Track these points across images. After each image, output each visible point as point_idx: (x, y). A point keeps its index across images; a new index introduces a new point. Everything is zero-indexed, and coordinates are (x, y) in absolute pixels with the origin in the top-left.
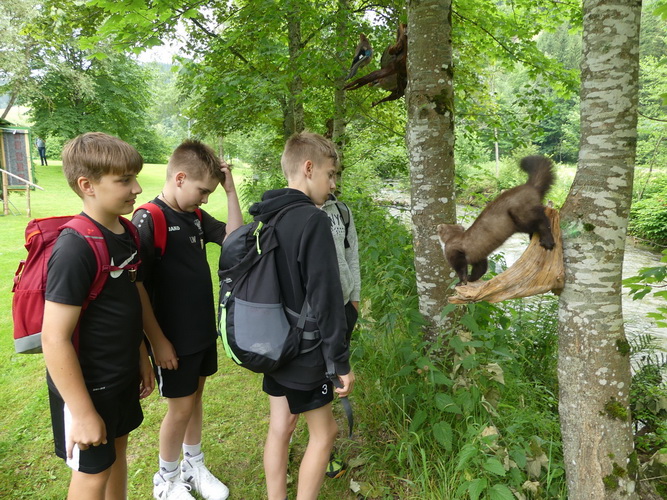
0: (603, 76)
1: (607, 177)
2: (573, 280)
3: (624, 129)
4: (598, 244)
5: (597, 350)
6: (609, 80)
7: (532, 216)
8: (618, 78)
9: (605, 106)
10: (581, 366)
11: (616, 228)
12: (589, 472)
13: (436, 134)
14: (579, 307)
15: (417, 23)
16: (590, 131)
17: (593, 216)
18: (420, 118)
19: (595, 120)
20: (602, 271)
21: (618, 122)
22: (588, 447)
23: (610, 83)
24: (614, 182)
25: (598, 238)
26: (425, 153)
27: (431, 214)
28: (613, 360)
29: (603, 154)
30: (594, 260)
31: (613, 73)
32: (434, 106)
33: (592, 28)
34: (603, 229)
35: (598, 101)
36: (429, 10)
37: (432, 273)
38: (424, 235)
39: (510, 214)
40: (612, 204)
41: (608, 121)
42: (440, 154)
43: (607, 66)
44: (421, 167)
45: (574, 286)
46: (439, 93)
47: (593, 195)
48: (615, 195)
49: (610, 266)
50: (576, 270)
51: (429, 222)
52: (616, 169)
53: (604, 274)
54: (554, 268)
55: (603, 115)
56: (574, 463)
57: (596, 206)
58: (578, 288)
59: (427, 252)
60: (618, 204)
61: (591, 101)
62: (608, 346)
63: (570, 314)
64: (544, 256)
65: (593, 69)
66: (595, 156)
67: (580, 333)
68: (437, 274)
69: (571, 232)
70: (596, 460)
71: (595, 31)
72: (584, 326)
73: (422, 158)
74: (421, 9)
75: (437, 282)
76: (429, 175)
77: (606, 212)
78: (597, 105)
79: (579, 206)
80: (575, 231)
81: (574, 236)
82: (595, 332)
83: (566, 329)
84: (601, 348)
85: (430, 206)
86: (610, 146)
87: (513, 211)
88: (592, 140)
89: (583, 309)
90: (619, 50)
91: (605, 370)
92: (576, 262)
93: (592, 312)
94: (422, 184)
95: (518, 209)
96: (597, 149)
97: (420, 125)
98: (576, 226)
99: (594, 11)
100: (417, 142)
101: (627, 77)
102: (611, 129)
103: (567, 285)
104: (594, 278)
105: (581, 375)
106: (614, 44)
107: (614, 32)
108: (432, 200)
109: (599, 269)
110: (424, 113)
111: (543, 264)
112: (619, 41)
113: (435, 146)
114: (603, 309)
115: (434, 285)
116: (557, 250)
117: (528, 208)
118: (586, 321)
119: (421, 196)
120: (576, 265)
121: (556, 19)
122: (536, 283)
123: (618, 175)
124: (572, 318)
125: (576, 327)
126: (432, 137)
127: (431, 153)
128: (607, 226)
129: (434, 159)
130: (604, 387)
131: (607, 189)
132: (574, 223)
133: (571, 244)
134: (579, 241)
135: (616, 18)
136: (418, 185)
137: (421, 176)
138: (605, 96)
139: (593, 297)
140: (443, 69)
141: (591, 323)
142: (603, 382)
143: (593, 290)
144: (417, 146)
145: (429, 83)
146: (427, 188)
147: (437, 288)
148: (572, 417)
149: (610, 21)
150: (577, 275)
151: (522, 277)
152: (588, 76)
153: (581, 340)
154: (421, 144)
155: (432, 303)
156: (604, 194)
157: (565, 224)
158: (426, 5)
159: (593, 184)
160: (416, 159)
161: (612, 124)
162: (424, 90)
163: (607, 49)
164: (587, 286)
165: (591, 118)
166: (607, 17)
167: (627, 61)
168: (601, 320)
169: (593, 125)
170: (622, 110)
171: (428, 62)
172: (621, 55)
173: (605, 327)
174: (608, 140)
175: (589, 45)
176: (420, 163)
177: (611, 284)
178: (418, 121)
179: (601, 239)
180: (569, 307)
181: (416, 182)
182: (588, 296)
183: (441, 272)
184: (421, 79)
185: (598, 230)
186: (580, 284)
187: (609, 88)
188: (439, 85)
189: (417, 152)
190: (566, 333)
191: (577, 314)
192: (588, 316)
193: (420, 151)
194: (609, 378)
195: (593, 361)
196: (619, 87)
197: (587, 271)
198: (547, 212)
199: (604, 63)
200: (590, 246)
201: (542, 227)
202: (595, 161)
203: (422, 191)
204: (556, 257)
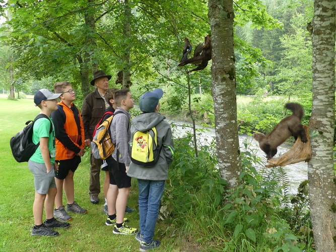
0: (323, 72)
1: (326, 112)
2: (315, 155)
3: (331, 93)
4: (325, 139)
5: (327, 184)
6: (326, 74)
7: (299, 129)
8: (329, 73)
9: (324, 84)
10: (321, 191)
11: (331, 133)
12: (327, 236)
13: (229, 90)
14: (318, 166)
15: (218, 36)
16: (318, 94)
17: (322, 128)
18: (222, 82)
19: (321, 89)
20: (327, 150)
21: (329, 90)
22: (326, 225)
23: (326, 75)
24: (329, 114)
25: (324, 137)
26: (224, 99)
27: (228, 128)
28: (333, 187)
29: (324, 103)
30: (323, 146)
31: (327, 71)
32: (228, 76)
33: (318, 53)
34: (326, 133)
35: (321, 82)
36: (225, 30)
37: (228, 158)
38: (224, 139)
39: (289, 129)
40: (329, 123)
41: (326, 90)
42: (231, 99)
43: (325, 69)
44: (223, 105)
45: (316, 157)
46: (230, 70)
47: (321, 120)
48: (330, 120)
49: (329, 148)
50: (316, 151)
51: (227, 132)
52: (329, 109)
53: (328, 152)
54: (307, 150)
55: (324, 88)
56: (320, 234)
57: (323, 124)
58: (317, 158)
59: (226, 148)
60: (331, 123)
61: (318, 82)
62: (331, 181)
63: (315, 169)
64: (303, 145)
65: (319, 69)
66: (321, 104)
67: (319, 177)
68: (231, 158)
69: (313, 135)
70: (329, 231)
71: (319, 54)
72: (321, 174)
73: (223, 101)
74: (221, 29)
75: (231, 163)
76: (226, 110)
77: (327, 126)
78: (321, 83)
79: (316, 124)
80: (315, 134)
81: (315, 137)
82: (325, 176)
83: (313, 176)
84: (328, 183)
85: (227, 125)
86: (327, 100)
87: (291, 128)
88: (319, 97)
89: (320, 167)
90: (329, 63)
91: (330, 192)
92: (316, 147)
93: (324, 168)
94: (223, 114)
95: (292, 127)
96: (322, 101)
97: (222, 85)
98: (316, 132)
99: (318, 47)
100: (220, 93)
101: (332, 73)
102: (327, 93)
103: (313, 157)
104: (324, 154)
105: (321, 195)
106: (327, 60)
107: (327, 56)
108: (228, 122)
109: (325, 150)
110: (224, 79)
111: (303, 149)
112: (329, 59)
113: (229, 95)
114: (328, 166)
115: (229, 164)
116: (308, 143)
117: (297, 125)
118: (322, 172)
119: (222, 120)
120: (316, 149)
121: (244, 19)
122: (300, 157)
123: (330, 112)
124: (315, 171)
125: (317, 174)
126: (227, 91)
127: (227, 98)
128: (328, 132)
129: (229, 102)
130: (330, 199)
131: (327, 117)
132: (314, 131)
133: (313, 140)
134: (317, 138)
135: (327, 50)
136: (220, 115)
137: (222, 110)
138: (324, 80)
139: (324, 161)
140: (232, 58)
141: (324, 172)
142: (330, 197)
143: (324, 159)
144: (220, 95)
145: (225, 65)
146: (225, 116)
147: (231, 166)
148: (318, 214)
149: (325, 51)
150: (317, 153)
151: (294, 155)
152: (317, 72)
153: (320, 180)
154: (222, 94)
155: (228, 174)
156: (326, 119)
157: (310, 132)
158: (223, 28)
159: (321, 115)
160: (219, 101)
161: (327, 91)
162: (223, 68)
163: (325, 62)
164: (321, 157)
165: (319, 89)
166: (324, 50)
167: (332, 67)
168: (327, 171)
169: (320, 91)
170: (330, 86)
171: (225, 55)
172: (330, 65)
173: (329, 174)
174: (326, 97)
175: (317, 59)
176: (222, 103)
177: (330, 156)
178: (220, 83)
179: (326, 138)
180: (314, 167)
181: (219, 113)
182: (322, 161)
183: (233, 158)
184: (221, 63)
185: (325, 134)
186: (318, 156)
187: (326, 77)
188: (230, 66)
189: (220, 98)
190: (313, 178)
191: (318, 169)
192: (323, 170)
193: (222, 98)
194: (332, 196)
195: (325, 189)
196: (329, 77)
197: (321, 151)
198: (303, 127)
199: (323, 67)
200: (322, 140)
201: (302, 133)
202: (321, 106)
203: (223, 117)
204: (308, 145)
